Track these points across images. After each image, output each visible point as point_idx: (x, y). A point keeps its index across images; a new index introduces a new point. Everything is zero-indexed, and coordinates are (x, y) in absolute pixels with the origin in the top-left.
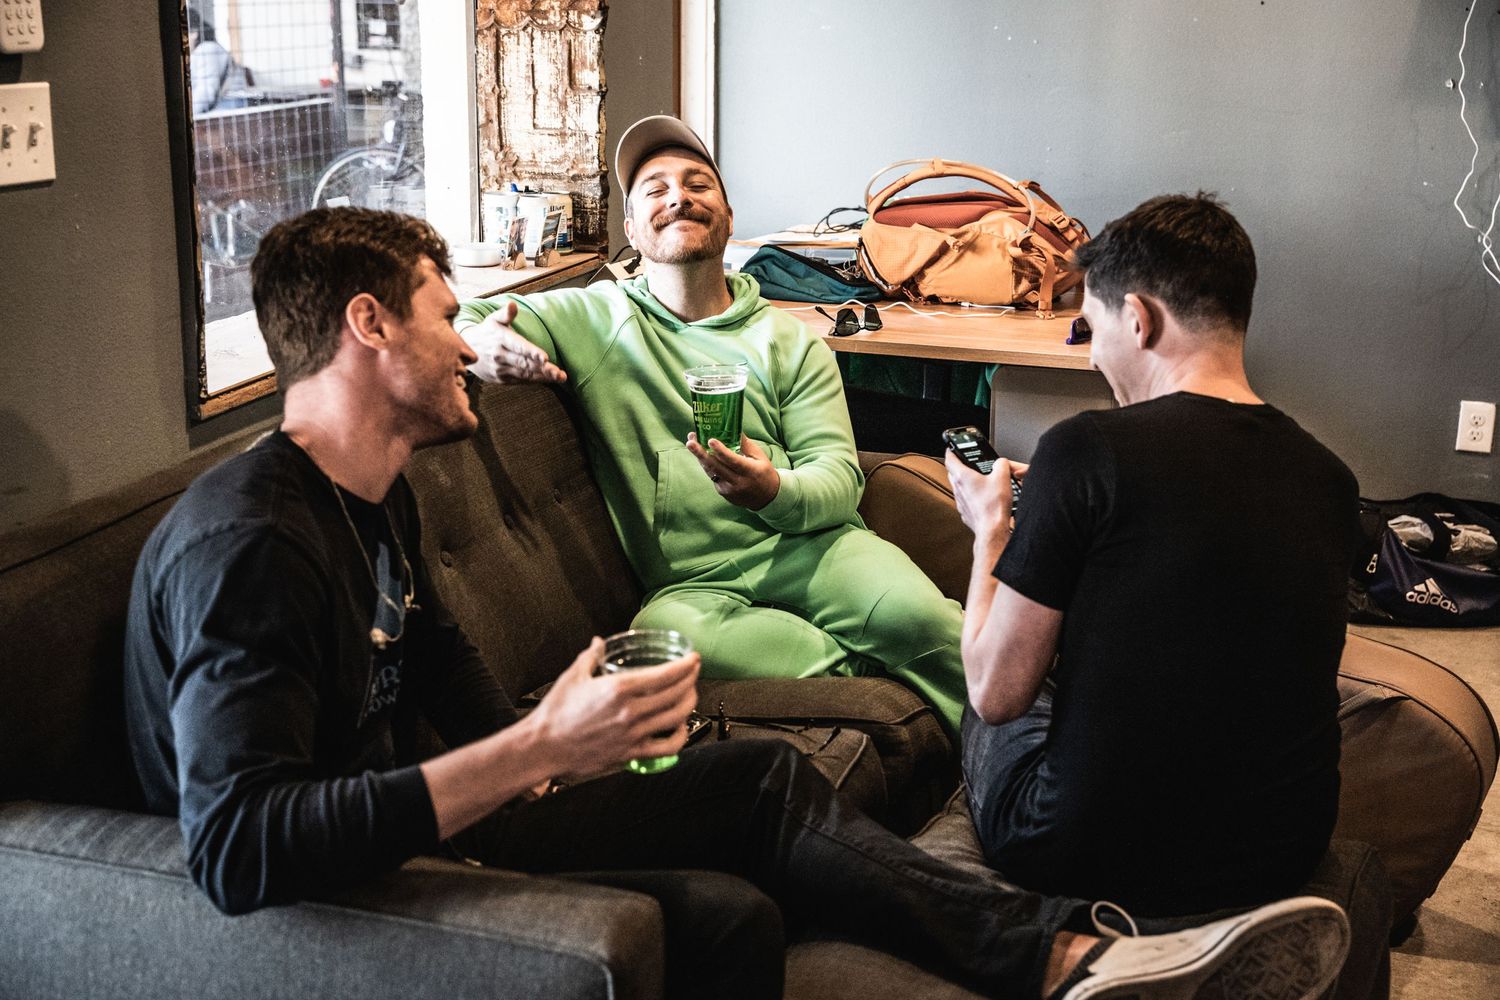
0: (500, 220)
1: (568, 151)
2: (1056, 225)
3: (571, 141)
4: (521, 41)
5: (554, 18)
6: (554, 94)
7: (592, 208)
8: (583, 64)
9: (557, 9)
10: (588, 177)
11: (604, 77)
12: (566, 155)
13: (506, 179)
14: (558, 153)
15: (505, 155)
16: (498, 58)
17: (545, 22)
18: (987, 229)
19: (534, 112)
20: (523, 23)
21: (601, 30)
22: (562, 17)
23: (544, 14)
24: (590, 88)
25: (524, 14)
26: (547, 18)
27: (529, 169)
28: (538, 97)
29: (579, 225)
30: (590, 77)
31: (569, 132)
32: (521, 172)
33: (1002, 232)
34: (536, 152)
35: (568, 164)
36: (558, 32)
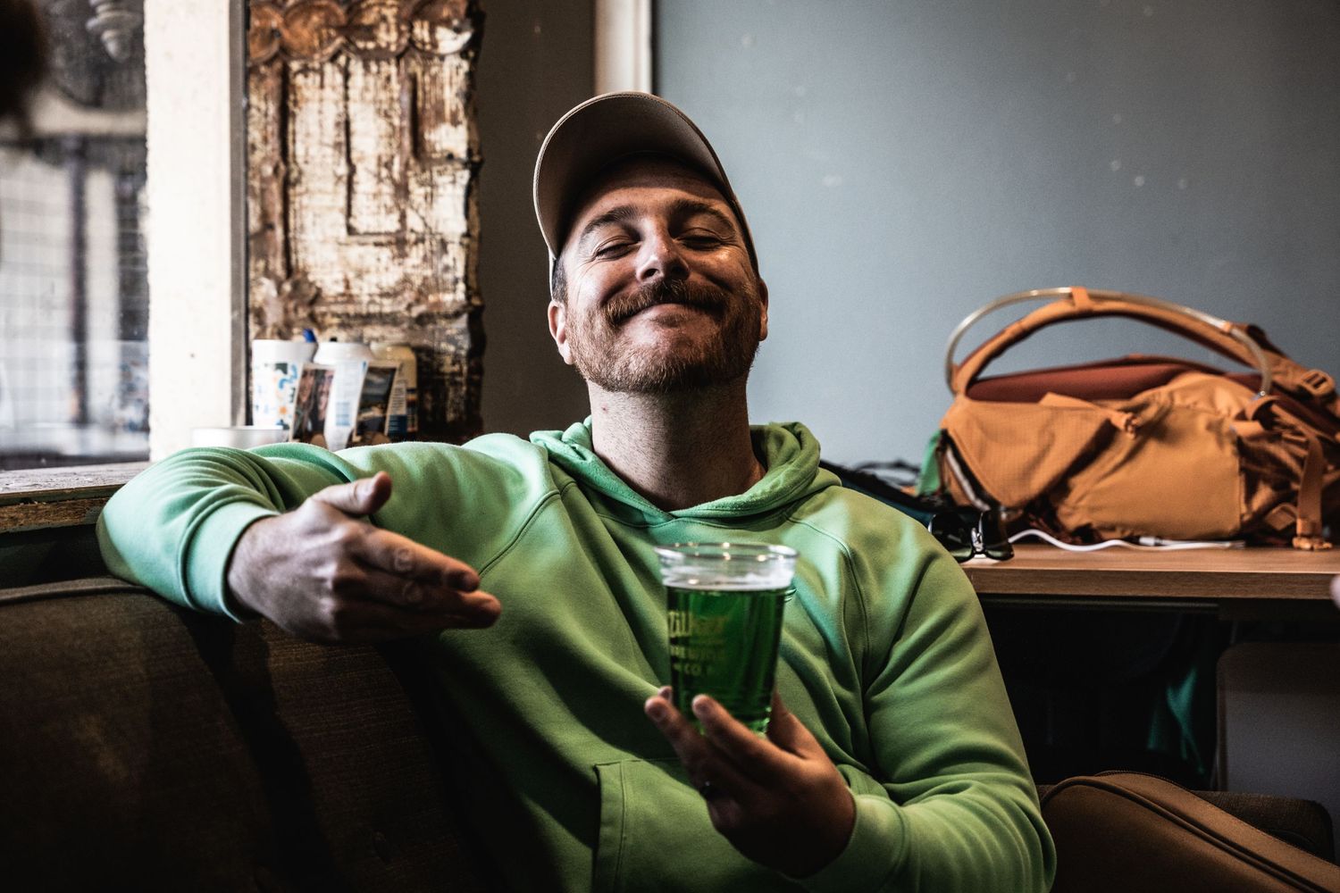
0: (281, 386)
1: (409, 271)
2: (1309, 387)
3: (416, 255)
4: (327, 80)
5: (388, 37)
6: (384, 172)
7: (453, 374)
8: (440, 116)
9: (392, 20)
10: (447, 317)
11: (476, 138)
12: (406, 280)
13: (296, 330)
14: (391, 279)
15: (296, 286)
16: (285, 116)
17: (371, 45)
18: (1184, 398)
19: (349, 207)
20: (330, 50)
21: (471, 54)
22: (400, 33)
23: (370, 32)
24: (451, 157)
25: (333, 33)
26: (373, 38)
27: (338, 309)
28: (355, 178)
29: (429, 406)
30: (451, 138)
31: (412, 237)
32: (324, 314)
33: (1212, 401)
34: (351, 275)
35: (409, 296)
36: (393, 61)
